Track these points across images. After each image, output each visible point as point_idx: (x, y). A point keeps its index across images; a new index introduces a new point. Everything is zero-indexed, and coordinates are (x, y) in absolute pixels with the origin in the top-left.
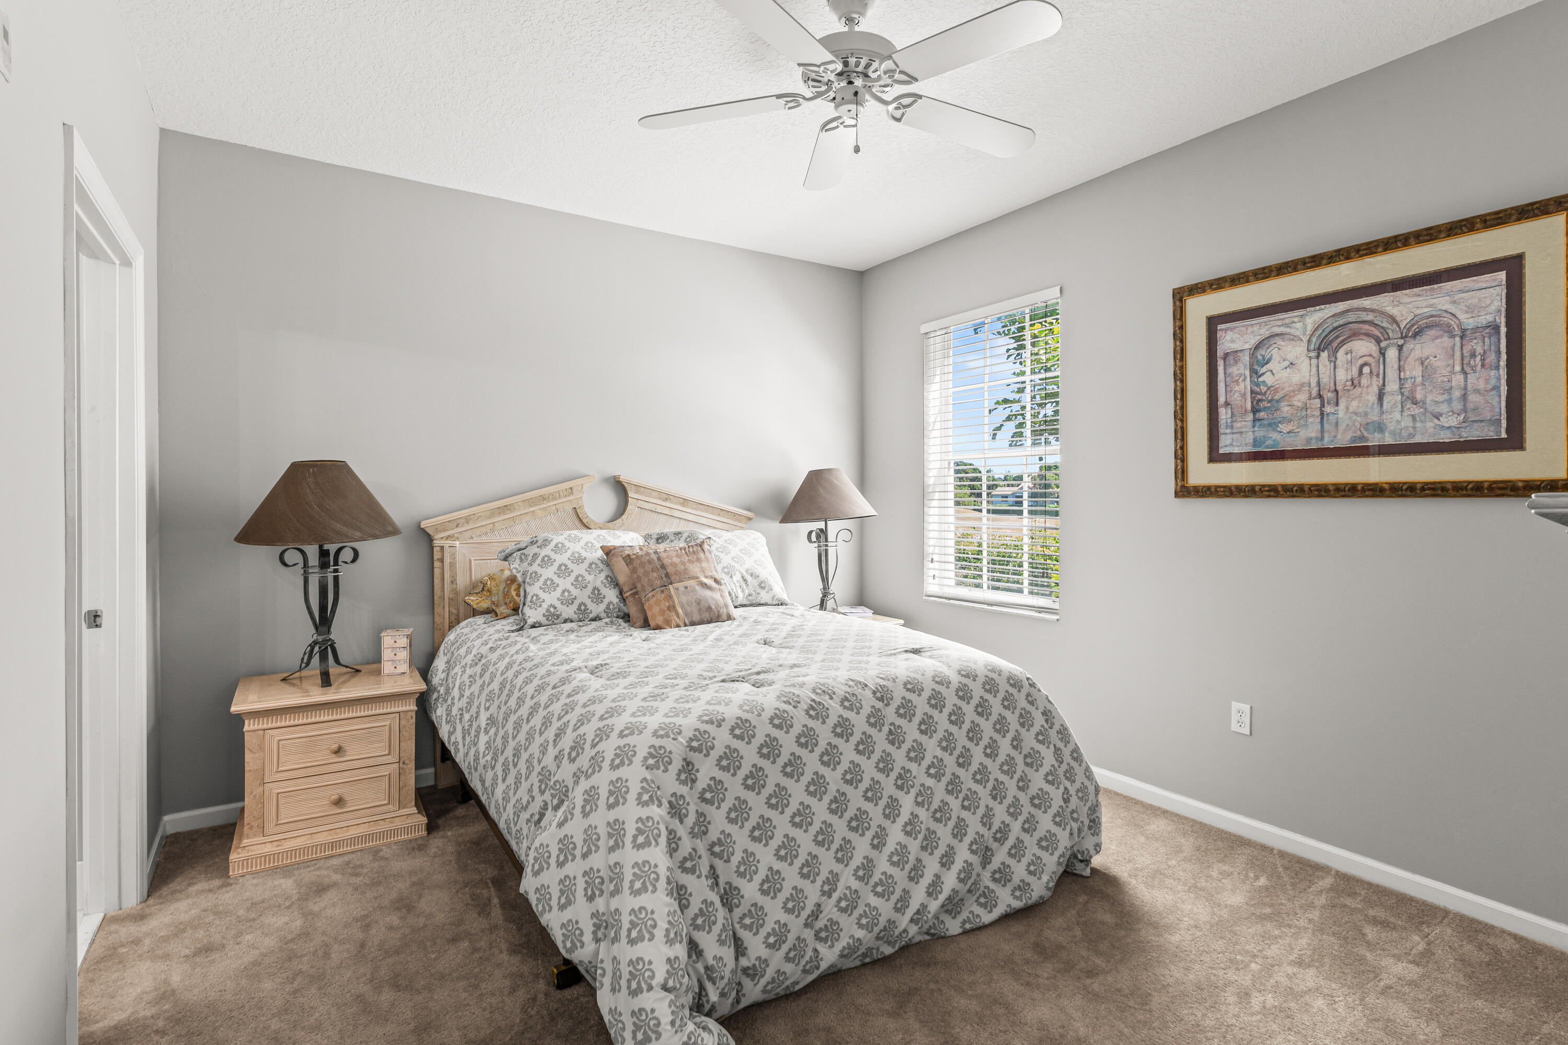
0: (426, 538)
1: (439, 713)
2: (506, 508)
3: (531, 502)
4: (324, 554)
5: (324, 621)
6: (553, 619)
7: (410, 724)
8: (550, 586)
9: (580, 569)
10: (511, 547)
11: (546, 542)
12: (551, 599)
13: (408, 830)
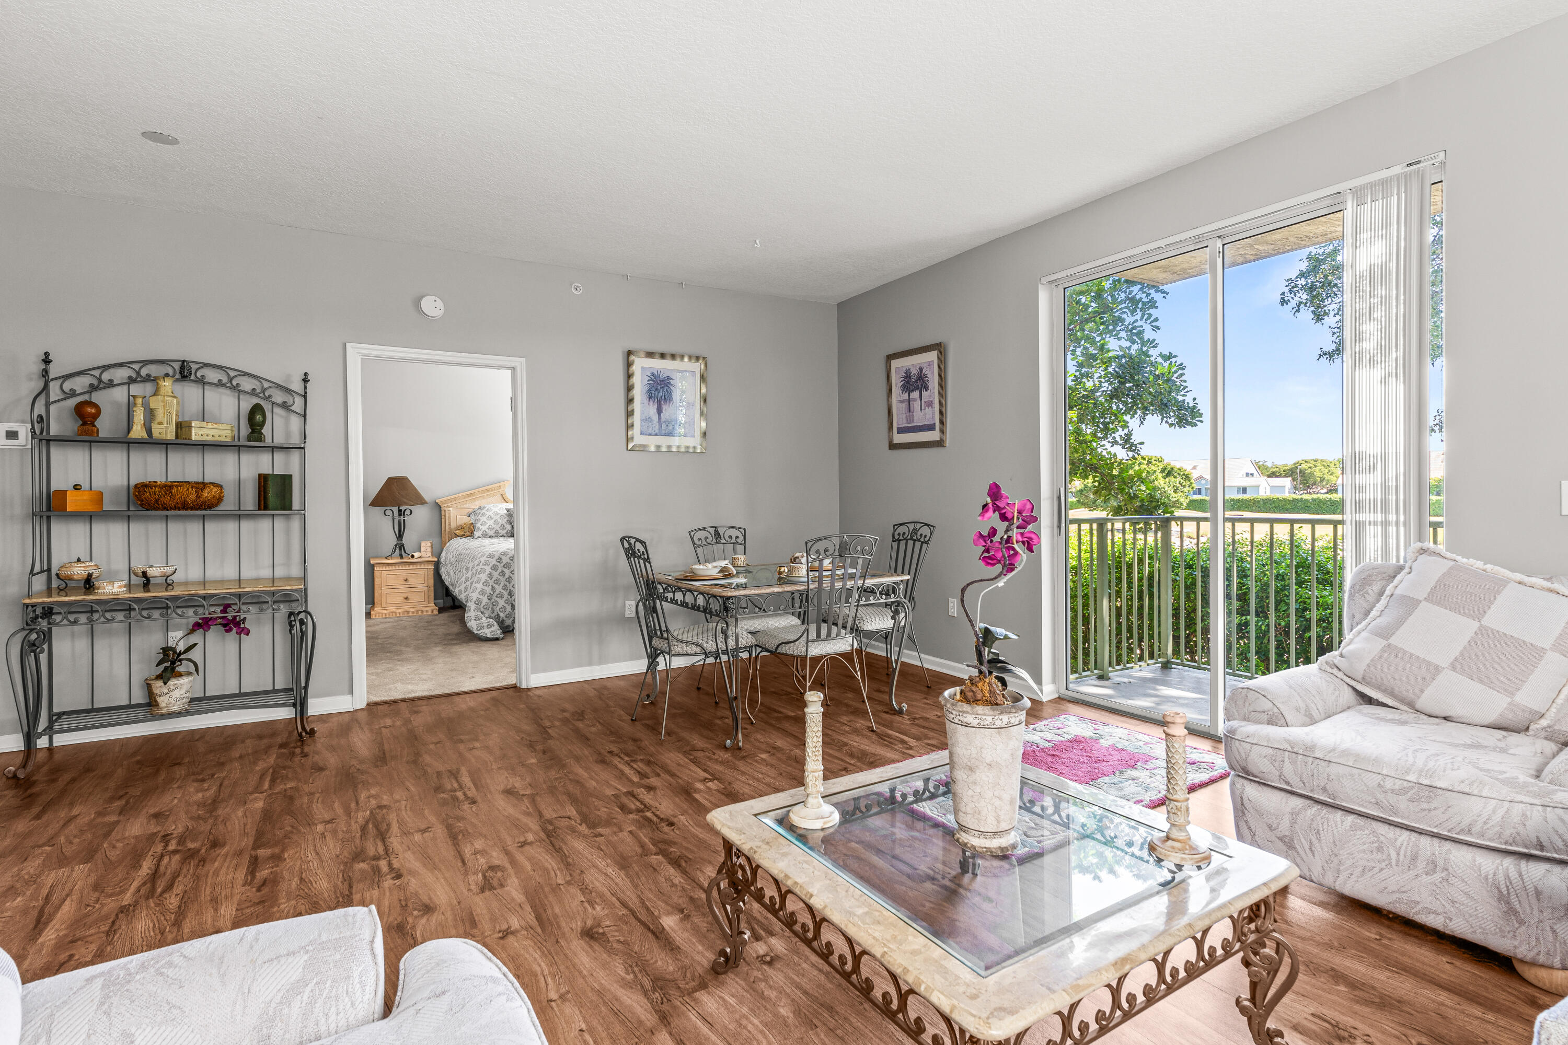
0: (438, 506)
1: (443, 571)
2: (471, 495)
3: (482, 492)
4: (400, 511)
5: (400, 536)
6: (485, 535)
7: (432, 573)
8: (484, 523)
9: (497, 518)
10: (471, 511)
11: (484, 507)
12: (484, 528)
13: (431, 611)
